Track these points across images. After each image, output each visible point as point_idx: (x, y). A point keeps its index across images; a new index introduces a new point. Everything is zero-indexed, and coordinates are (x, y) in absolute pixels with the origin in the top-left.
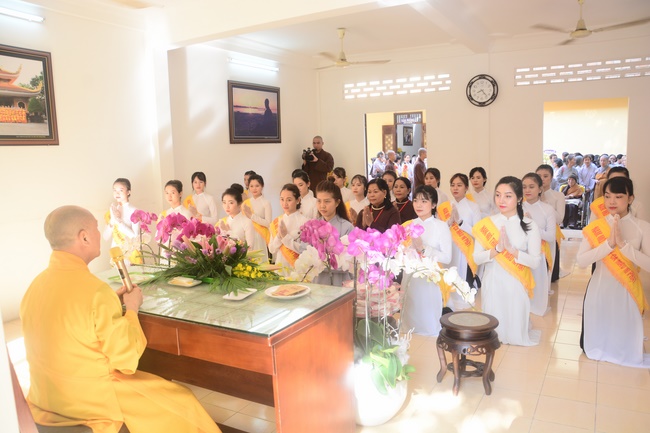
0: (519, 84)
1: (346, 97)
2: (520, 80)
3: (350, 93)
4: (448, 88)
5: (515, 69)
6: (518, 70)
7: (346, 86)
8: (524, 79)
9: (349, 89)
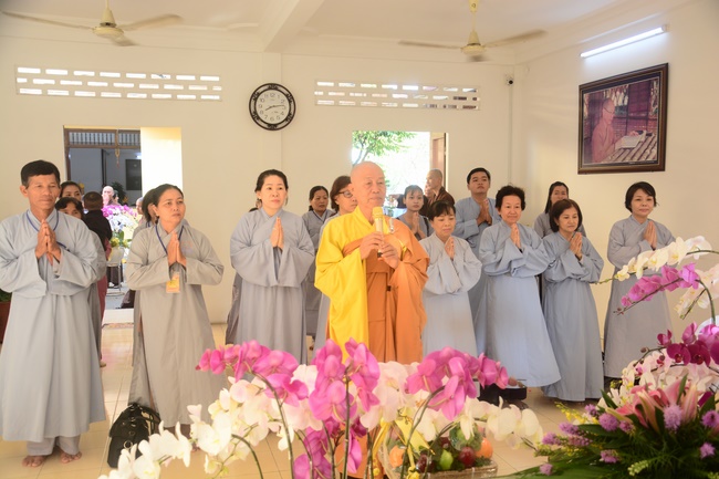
0: (320, 102)
1: (22, 91)
2: (321, 98)
3: (29, 85)
4: (217, 97)
5: (316, 81)
6: (319, 84)
7: (20, 70)
8: (325, 97)
9: (30, 77)
